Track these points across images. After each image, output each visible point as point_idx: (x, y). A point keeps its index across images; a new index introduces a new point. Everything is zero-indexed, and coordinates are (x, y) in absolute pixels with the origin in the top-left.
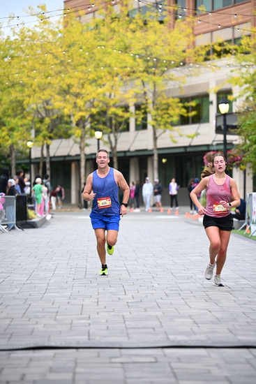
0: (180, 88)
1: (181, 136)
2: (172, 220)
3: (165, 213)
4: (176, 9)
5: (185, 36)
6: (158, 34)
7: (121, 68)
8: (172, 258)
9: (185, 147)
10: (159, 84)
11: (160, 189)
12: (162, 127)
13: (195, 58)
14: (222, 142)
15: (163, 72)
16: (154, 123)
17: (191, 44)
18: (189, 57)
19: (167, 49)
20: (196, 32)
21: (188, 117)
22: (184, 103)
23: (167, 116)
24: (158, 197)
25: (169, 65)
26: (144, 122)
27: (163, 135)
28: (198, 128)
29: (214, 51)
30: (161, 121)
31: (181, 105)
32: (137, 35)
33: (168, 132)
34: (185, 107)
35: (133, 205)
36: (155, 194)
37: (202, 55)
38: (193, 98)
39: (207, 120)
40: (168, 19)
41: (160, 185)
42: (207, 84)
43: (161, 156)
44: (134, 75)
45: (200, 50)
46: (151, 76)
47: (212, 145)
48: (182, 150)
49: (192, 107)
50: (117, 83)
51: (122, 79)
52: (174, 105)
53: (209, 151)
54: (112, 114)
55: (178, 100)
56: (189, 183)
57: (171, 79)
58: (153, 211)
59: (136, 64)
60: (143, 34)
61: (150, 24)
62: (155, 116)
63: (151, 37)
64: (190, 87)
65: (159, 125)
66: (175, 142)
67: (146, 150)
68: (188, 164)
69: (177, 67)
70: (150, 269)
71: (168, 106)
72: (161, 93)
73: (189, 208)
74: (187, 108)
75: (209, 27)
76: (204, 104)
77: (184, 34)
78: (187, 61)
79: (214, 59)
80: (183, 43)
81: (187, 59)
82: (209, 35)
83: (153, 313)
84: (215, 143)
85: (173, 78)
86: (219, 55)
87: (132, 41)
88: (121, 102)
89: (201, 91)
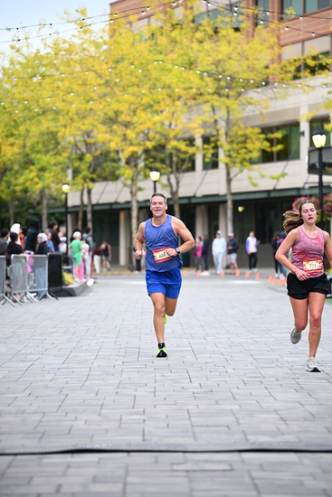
0: (262, 114)
1: (263, 177)
2: (251, 286)
3: (242, 276)
4: (256, 12)
5: (268, 48)
6: (233, 45)
7: (185, 89)
8: (251, 336)
9: (269, 192)
10: (233, 110)
11: (236, 246)
12: (238, 165)
13: (281, 76)
14: (317, 185)
15: (240, 94)
16: (227, 160)
17: (276, 57)
18: (273, 75)
19: (245, 64)
20: (282, 43)
21: (272, 153)
22: (266, 134)
23: (244, 151)
24: (234, 256)
25: (247, 85)
26: (214, 159)
27: (239, 176)
28: (285, 166)
29: (307, 66)
30: (236, 157)
31: (262, 136)
32: (205, 47)
33: (246, 172)
34: (267, 140)
35: (200, 267)
36: (230, 252)
37: (290, 72)
38: (278, 128)
39: (297, 157)
40: (246, 25)
41: (236, 240)
42: (297, 110)
43: (236, 204)
44: (201, 98)
45: (288, 65)
46: (223, 99)
47: (303, 188)
48: (264, 195)
49: (277, 139)
50: (179, 109)
51: (185, 104)
52: (254, 137)
53: (300, 196)
54: (172, 149)
55: (258, 130)
56: (274, 238)
57: (250, 103)
58: (226, 274)
59: (204, 83)
60: (213, 45)
61: (223, 32)
62: (229, 151)
63: (224, 49)
64: (275, 113)
65: (234, 163)
66: (255, 185)
67: (217, 195)
68: (272, 214)
69: (258, 87)
70: (222, 350)
71: (246, 138)
72: (237, 121)
73: (274, 270)
74: (271, 141)
75: (299, 35)
76: (293, 135)
77: (267, 44)
78: (271, 80)
79: (306, 77)
80: (266, 56)
81: (271, 77)
82: (299, 45)
83: (227, 407)
84: (307, 186)
85: (253, 101)
86: (313, 71)
87: (199, 54)
88: (184, 133)
89: (289, 118)
